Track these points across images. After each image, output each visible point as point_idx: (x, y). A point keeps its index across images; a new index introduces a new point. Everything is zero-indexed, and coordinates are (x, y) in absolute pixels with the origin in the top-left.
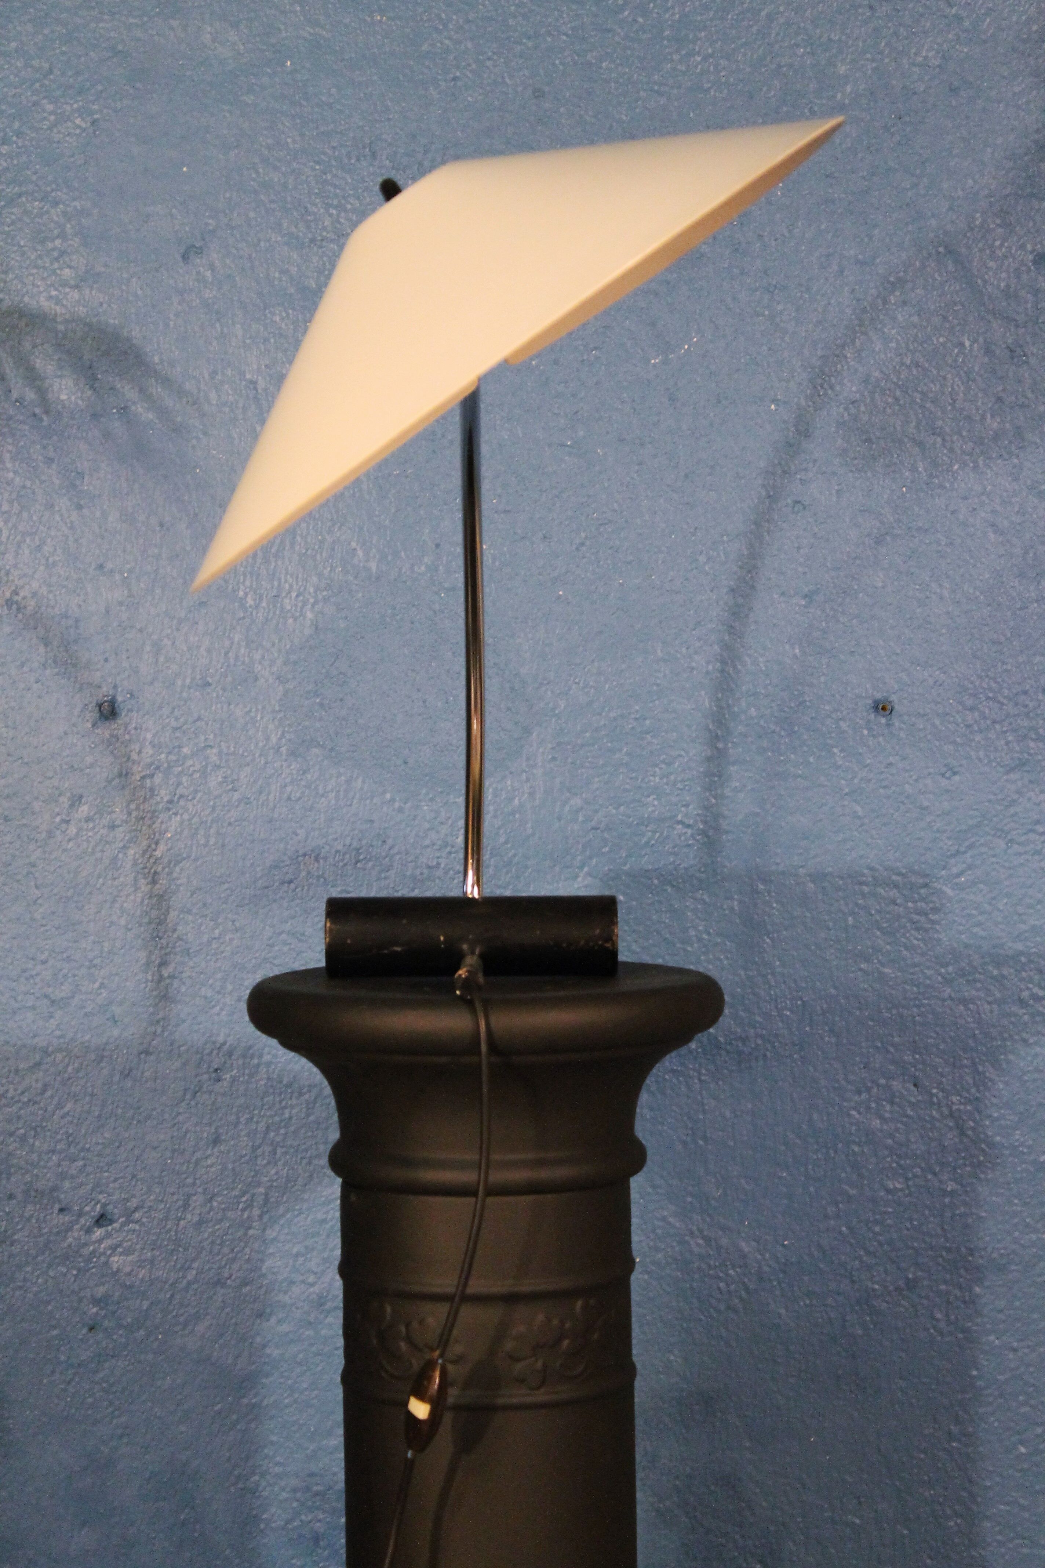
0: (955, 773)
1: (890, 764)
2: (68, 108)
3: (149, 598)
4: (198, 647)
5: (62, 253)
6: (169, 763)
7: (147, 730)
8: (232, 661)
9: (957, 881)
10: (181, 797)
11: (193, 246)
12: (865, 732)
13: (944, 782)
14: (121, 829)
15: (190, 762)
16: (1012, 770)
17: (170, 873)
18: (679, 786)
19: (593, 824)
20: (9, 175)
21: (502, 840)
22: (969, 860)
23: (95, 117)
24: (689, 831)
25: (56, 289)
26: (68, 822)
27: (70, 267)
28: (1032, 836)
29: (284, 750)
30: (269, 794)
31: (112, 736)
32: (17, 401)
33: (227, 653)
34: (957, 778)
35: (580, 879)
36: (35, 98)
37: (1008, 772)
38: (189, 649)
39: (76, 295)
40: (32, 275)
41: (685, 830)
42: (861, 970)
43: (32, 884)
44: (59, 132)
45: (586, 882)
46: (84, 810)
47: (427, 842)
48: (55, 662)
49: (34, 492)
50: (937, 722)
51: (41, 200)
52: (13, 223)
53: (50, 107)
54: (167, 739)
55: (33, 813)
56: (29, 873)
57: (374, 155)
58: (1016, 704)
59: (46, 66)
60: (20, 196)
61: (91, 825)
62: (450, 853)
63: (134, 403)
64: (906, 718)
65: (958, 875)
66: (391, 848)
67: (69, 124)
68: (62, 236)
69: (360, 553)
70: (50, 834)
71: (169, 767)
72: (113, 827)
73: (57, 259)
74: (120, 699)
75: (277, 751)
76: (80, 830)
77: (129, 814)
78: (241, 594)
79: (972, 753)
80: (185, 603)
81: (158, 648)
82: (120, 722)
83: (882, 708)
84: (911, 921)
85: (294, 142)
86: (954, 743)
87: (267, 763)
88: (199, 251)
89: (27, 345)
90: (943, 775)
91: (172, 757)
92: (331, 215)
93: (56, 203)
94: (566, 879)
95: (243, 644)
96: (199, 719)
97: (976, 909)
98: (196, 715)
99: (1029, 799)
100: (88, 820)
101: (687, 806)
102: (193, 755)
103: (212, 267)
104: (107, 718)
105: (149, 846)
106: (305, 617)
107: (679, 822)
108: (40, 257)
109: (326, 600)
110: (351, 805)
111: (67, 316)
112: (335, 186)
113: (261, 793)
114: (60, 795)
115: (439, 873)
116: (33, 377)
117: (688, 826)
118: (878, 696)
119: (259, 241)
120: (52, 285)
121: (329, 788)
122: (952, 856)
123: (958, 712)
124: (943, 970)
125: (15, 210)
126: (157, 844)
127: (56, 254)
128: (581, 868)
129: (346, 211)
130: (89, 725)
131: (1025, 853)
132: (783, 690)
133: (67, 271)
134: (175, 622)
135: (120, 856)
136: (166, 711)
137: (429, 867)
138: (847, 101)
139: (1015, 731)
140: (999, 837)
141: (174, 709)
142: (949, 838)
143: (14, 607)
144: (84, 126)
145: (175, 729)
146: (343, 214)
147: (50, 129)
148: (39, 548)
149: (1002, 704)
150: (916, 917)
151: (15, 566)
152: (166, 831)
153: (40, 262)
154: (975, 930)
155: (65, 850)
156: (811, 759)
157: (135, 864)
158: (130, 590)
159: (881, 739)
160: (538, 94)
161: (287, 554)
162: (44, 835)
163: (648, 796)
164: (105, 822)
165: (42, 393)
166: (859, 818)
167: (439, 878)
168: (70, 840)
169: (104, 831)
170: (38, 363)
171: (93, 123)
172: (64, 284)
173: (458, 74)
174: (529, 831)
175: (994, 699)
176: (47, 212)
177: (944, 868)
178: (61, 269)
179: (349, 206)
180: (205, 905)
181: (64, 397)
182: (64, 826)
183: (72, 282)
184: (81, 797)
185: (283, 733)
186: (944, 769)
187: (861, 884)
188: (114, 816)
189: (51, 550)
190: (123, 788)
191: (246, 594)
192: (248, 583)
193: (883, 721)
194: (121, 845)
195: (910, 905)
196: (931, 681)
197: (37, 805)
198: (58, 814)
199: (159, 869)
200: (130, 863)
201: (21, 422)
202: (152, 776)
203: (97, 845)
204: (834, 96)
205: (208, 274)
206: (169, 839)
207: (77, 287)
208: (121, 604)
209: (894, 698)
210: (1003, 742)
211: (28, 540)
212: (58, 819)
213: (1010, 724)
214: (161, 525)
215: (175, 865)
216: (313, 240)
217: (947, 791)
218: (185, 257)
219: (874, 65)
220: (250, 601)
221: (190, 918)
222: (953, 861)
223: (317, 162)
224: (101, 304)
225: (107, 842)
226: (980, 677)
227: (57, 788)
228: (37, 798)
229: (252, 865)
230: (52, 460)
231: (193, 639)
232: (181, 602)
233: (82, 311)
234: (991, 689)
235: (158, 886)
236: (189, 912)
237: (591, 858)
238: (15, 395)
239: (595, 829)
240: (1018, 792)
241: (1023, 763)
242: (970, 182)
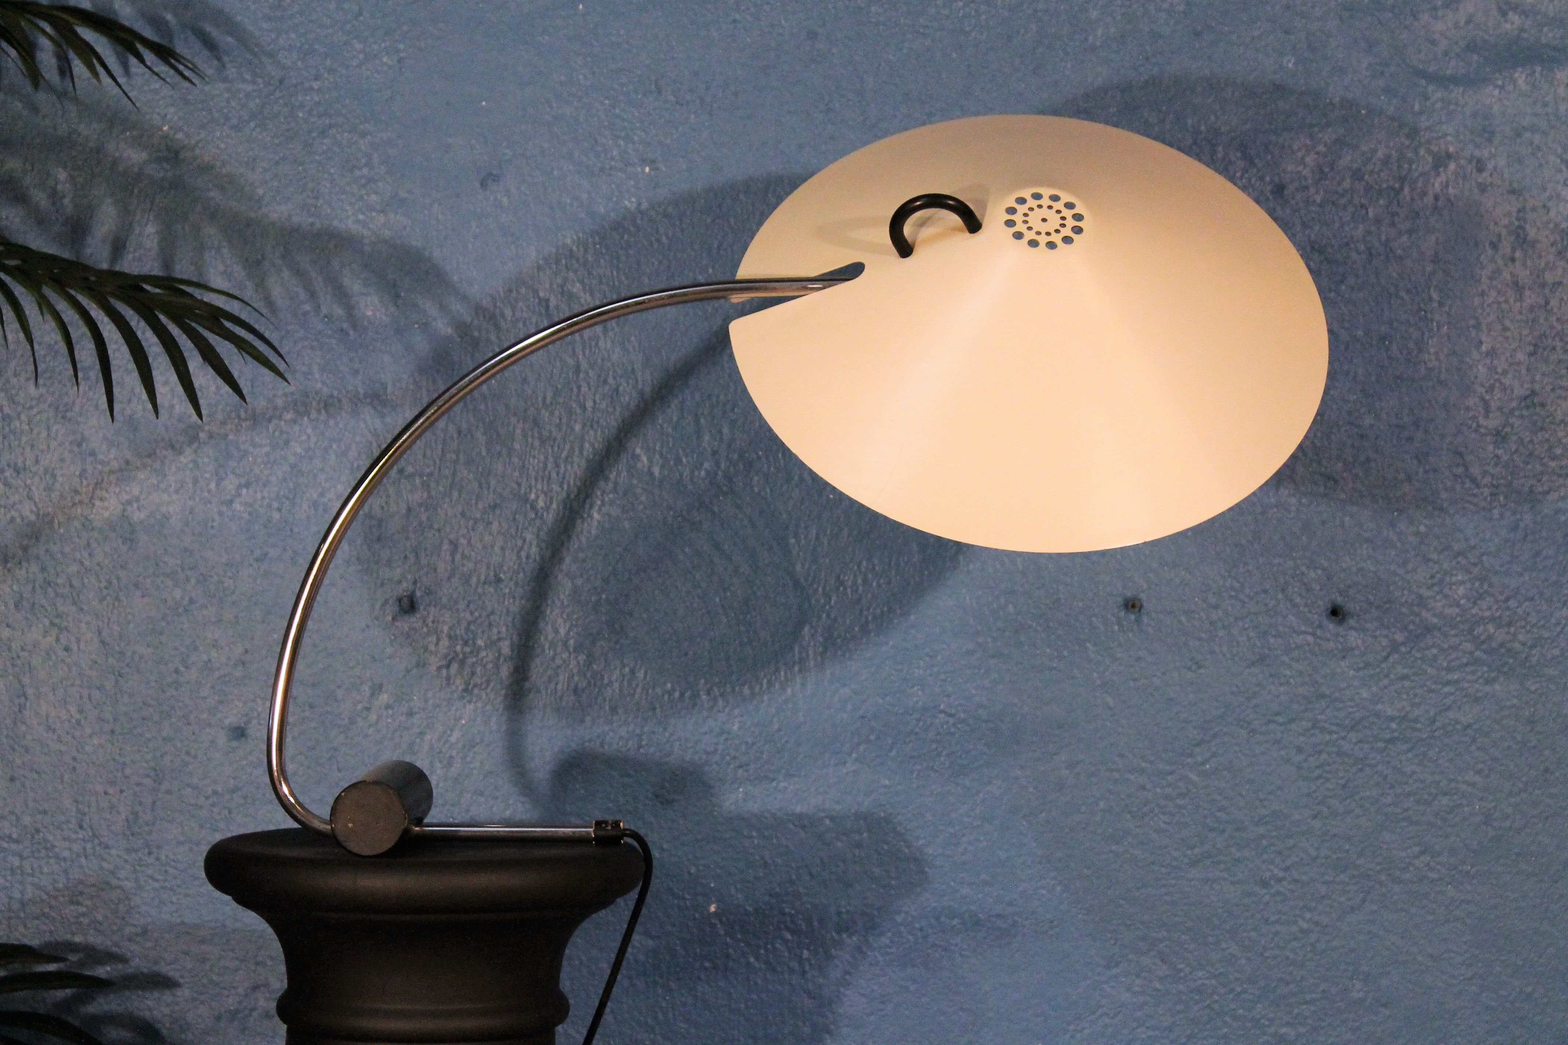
0: (1200, 667)
1: (1139, 659)
2: (376, 47)
3: (447, 500)
4: (492, 546)
5: (370, 180)
6: (464, 654)
7: (444, 622)
8: (524, 560)
9: (1202, 768)
10: (476, 686)
11: (490, 174)
12: (1116, 627)
13: (1189, 675)
14: (418, 716)
15: (484, 654)
16: (1253, 664)
17: (464, 758)
18: (943, 677)
19: (861, 712)
20: (321, 109)
21: (776, 726)
22: (1214, 749)
23: (402, 55)
24: (951, 721)
25: (363, 214)
26: (368, 709)
27: (376, 193)
28: (1272, 726)
29: (571, 642)
30: (557, 684)
31: (410, 629)
32: (326, 317)
33: (519, 552)
34: (1202, 671)
35: (848, 765)
36: (345, 38)
37: (1249, 666)
38: (484, 547)
39: (382, 219)
40: (342, 201)
41: (947, 719)
42: (1111, 851)
43: (335, 767)
44: (368, 69)
45: (854, 768)
46: (384, 698)
47: (705, 729)
48: (358, 559)
49: (340, 401)
50: (1183, 619)
51: (350, 132)
52: (324, 152)
53: (359, 46)
54: (463, 631)
55: (336, 700)
56: (330, 759)
57: (659, 92)
58: (1257, 603)
59: (355, 8)
60: (330, 126)
61: (390, 712)
62: (726, 740)
63: (435, 319)
64: (1153, 615)
65: (1203, 763)
66: (672, 735)
67: (377, 62)
68: (369, 164)
69: (644, 459)
70: (352, 721)
71: (465, 658)
72: (410, 714)
73: (364, 186)
74: (418, 594)
75: (565, 644)
76: (380, 717)
77: (426, 701)
78: (533, 496)
79: (1217, 649)
80: (480, 506)
81: (455, 545)
82: (418, 616)
83: (1132, 605)
84: (1158, 805)
85: (585, 77)
86: (1200, 639)
87: (555, 654)
88: (496, 179)
89: (336, 264)
90: (1190, 669)
91: (468, 649)
92: (620, 146)
93: (363, 135)
94: (836, 765)
95: (535, 543)
96: (493, 613)
97: (1220, 794)
98: (489, 609)
99: (1270, 692)
100: (388, 707)
101: (948, 696)
102: (486, 647)
103: (508, 193)
104: (406, 612)
105: (445, 732)
106: (592, 518)
107: (942, 712)
108: (348, 184)
109: (612, 502)
110: (634, 695)
111: (373, 239)
112: (623, 120)
113: (550, 682)
114: (362, 683)
115: (716, 758)
116: (342, 295)
117: (951, 715)
118: (1129, 594)
119: (552, 170)
120: (360, 210)
121: (614, 677)
122: (1198, 745)
123: (1203, 610)
124: (1189, 852)
125: (325, 141)
126: (452, 731)
127: (363, 181)
128: (850, 755)
129: (633, 143)
130: (390, 618)
131: (1266, 742)
132: (1038, 588)
133: (374, 197)
134: (471, 522)
135: (418, 740)
136: (462, 605)
137: (707, 753)
138: (1098, 44)
139: (1256, 627)
140: (1242, 727)
141: (469, 602)
142: (1195, 728)
143: (321, 508)
144: (390, 63)
145: (469, 623)
146: (631, 145)
147: (359, 66)
148: (344, 454)
149: (1244, 603)
150: (1163, 802)
151: (322, 470)
152: (461, 718)
153: (348, 188)
154: (1219, 814)
155: (366, 736)
156: (1065, 653)
157: (432, 748)
158: (429, 492)
159: (1131, 635)
160: (812, 35)
161: (576, 459)
162: (346, 721)
163: (913, 687)
164: (405, 710)
165: (350, 309)
166: (1110, 708)
167: (716, 763)
168: (370, 726)
169: (403, 718)
170: (346, 281)
171: (400, 60)
172: (371, 209)
173: (738, 17)
174: (802, 719)
175: (1236, 598)
176: (356, 142)
177: (1191, 755)
178: (368, 195)
179: (636, 138)
180: (496, 787)
181: (369, 313)
182: (365, 713)
183: (378, 207)
184: (381, 686)
185: (572, 626)
186: (1189, 663)
187: (1112, 770)
188: (412, 704)
189: (356, 454)
190: (421, 677)
191: (537, 497)
192: (539, 486)
193: (1133, 617)
194: (418, 731)
195: (1158, 790)
196: (1177, 581)
197: (340, 693)
198: (360, 702)
199: (454, 753)
200: (426, 748)
201: (329, 337)
202: (448, 666)
203: (395, 731)
204: (1086, 39)
205: (505, 200)
206: (463, 725)
207: (382, 211)
208: (420, 505)
209: (1143, 596)
210: (1245, 638)
211: (334, 446)
212: (359, 707)
213: (1251, 621)
214: (459, 432)
215: (469, 750)
216: (602, 170)
217: (1192, 683)
218: (483, 184)
219: (1123, 10)
220: (541, 504)
221: (483, 799)
222: (1197, 750)
223: (607, 98)
224: (405, 228)
225: (406, 728)
226: (1223, 577)
227: (359, 677)
228: (339, 687)
229: (541, 751)
230: (357, 372)
231: (488, 539)
232: (477, 504)
233: (387, 233)
234: (1232, 588)
235: (453, 769)
236: (482, 794)
237: (859, 744)
238: (324, 311)
239: (863, 717)
240: (1259, 684)
241: (1262, 659)
242: (1213, 118)
